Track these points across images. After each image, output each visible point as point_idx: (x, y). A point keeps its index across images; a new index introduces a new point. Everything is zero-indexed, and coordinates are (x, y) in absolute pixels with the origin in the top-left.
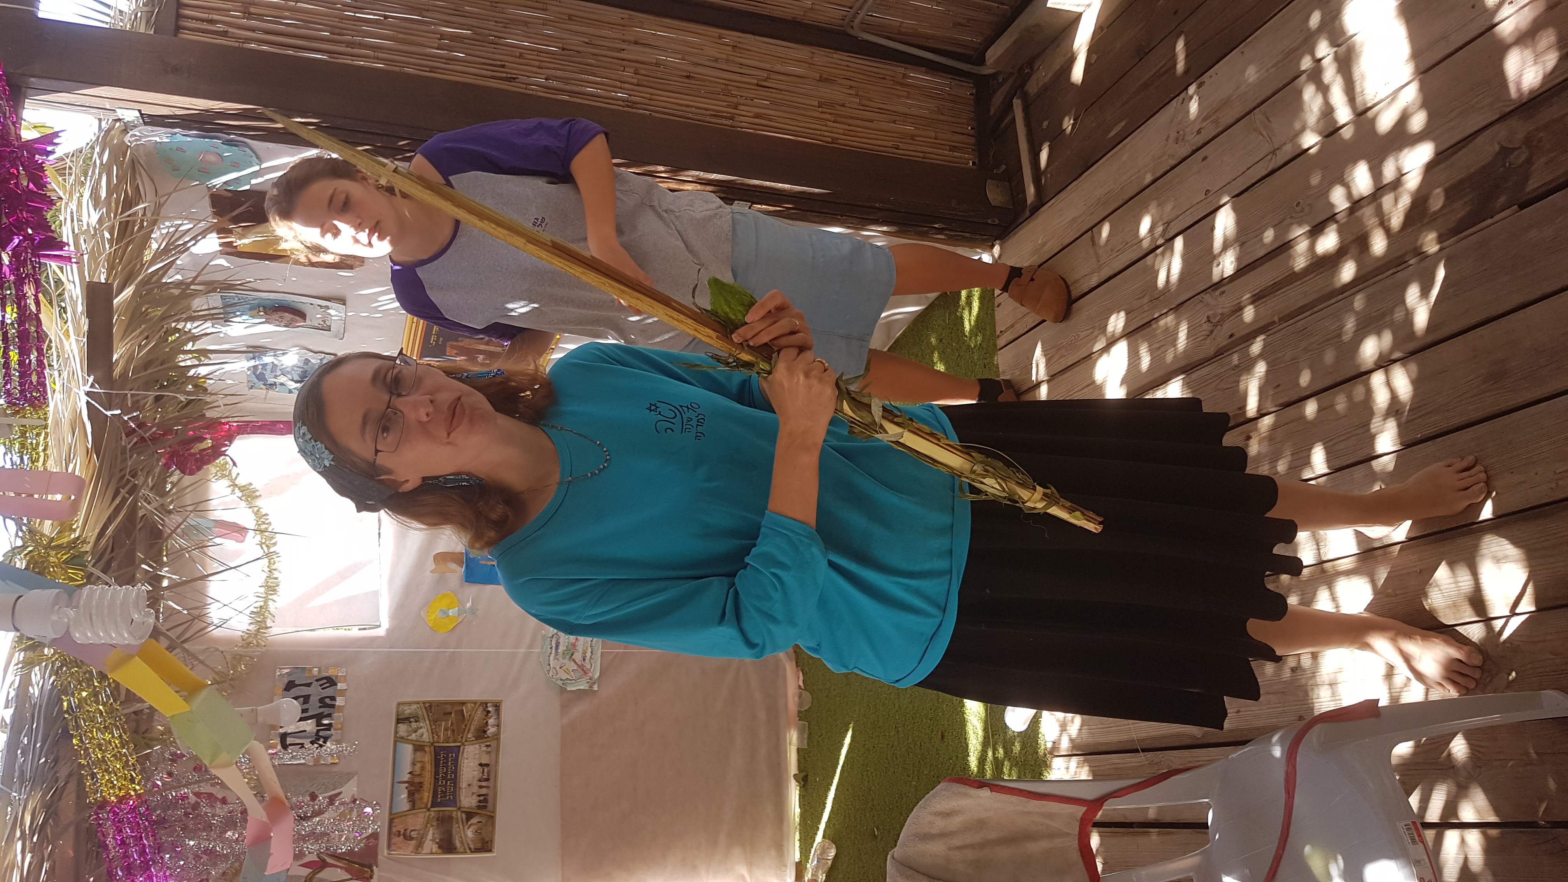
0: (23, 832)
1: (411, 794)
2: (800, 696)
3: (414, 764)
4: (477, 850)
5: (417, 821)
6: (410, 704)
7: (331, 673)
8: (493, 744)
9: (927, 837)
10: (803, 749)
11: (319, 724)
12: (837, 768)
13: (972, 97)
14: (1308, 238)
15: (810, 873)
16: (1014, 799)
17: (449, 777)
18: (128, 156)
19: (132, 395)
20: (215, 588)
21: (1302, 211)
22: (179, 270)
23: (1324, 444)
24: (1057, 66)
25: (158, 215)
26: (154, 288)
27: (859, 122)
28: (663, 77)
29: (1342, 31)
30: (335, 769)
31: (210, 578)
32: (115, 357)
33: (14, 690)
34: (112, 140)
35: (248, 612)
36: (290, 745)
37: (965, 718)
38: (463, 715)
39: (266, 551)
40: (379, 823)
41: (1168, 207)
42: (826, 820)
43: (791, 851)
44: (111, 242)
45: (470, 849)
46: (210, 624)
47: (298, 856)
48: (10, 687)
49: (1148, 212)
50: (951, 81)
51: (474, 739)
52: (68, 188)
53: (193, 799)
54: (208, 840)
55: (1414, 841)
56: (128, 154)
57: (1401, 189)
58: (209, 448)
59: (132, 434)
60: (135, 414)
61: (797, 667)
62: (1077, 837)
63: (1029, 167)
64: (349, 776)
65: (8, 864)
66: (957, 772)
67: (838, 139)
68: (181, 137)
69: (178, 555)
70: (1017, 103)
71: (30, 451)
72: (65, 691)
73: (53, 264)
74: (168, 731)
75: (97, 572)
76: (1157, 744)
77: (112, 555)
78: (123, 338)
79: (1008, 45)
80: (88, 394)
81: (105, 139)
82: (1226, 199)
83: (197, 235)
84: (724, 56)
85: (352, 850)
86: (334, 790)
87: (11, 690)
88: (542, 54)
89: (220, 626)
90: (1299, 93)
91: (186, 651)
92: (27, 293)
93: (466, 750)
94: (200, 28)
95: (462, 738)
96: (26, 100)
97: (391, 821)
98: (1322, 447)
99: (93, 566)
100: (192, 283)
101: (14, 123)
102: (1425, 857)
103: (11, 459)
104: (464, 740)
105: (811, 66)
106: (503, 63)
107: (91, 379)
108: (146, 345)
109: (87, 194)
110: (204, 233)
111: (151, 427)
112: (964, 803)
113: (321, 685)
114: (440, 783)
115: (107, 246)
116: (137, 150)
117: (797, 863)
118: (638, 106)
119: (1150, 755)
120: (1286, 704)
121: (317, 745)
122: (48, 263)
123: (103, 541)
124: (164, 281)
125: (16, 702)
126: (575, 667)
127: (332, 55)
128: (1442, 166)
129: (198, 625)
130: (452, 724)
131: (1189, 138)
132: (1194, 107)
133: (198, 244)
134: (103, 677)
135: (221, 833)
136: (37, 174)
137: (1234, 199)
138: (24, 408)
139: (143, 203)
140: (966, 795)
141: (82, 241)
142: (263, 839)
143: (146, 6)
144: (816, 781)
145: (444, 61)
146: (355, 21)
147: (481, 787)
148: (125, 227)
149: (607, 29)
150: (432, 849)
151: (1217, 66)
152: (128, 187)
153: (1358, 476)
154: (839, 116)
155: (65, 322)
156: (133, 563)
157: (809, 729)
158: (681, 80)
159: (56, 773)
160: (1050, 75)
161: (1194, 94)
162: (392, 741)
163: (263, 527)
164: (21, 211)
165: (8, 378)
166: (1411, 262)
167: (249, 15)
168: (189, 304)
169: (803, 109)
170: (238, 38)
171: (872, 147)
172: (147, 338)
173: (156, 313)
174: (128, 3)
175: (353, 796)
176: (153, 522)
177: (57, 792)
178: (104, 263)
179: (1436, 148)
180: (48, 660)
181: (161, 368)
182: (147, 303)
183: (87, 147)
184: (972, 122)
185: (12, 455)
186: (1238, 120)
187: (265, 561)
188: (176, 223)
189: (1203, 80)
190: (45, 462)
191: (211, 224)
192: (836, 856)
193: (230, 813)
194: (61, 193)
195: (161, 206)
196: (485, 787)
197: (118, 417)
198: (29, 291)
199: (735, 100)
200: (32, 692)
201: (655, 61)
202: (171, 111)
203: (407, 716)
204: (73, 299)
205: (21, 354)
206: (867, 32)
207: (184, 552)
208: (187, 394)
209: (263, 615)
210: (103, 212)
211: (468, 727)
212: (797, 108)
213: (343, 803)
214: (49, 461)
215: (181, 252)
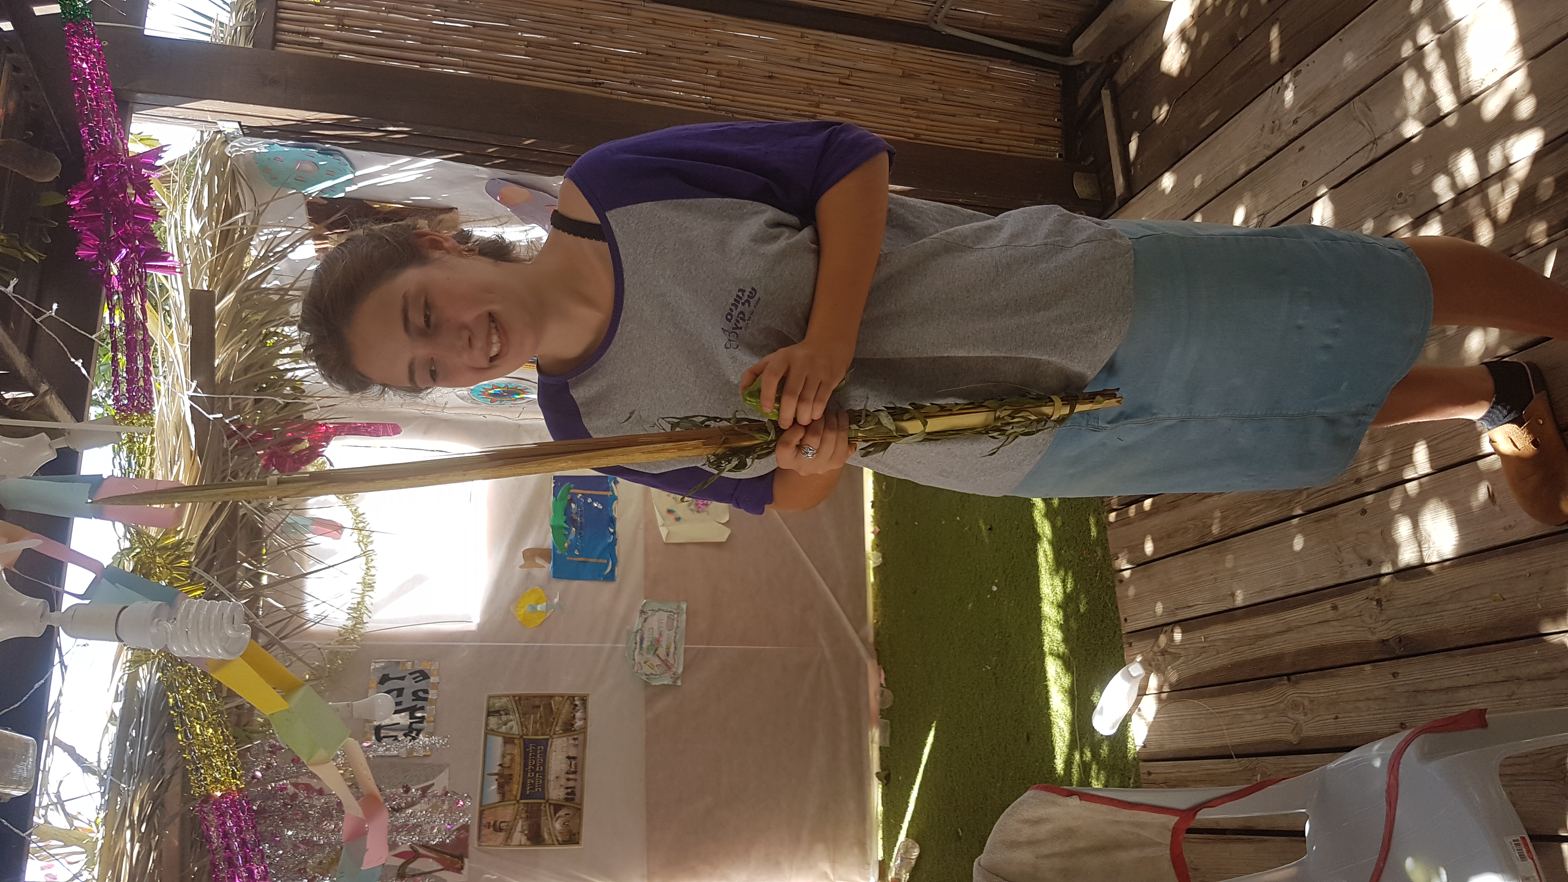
0: (132, 822)
1: (501, 786)
2: (882, 695)
3: (503, 756)
4: (565, 843)
5: (506, 813)
6: (500, 697)
7: (426, 666)
8: (581, 737)
9: (1014, 845)
10: (885, 748)
11: (412, 717)
12: (920, 767)
13: (1058, 89)
14: (1410, 231)
15: (893, 872)
16: (1104, 808)
17: (538, 769)
18: (228, 167)
19: (233, 398)
20: (311, 585)
21: (1406, 200)
22: (278, 276)
23: (1427, 443)
24: (1146, 56)
25: (257, 224)
26: (253, 295)
27: (942, 117)
28: (745, 77)
29: (1445, 16)
30: (427, 761)
31: (307, 576)
32: (217, 362)
33: (123, 684)
34: (214, 151)
35: (345, 608)
36: (385, 737)
37: (1051, 721)
38: (552, 708)
39: (363, 548)
40: (470, 816)
41: (1263, 198)
42: (909, 819)
43: (874, 848)
44: (212, 250)
45: (558, 840)
46: (308, 620)
47: (393, 845)
48: (119, 682)
49: (1242, 203)
50: (1037, 72)
51: (561, 732)
52: (172, 198)
53: (291, 789)
54: (306, 830)
55: (1522, 857)
56: (229, 164)
57: (1508, 179)
58: (307, 449)
59: (233, 436)
60: (236, 417)
61: (879, 664)
62: (1169, 847)
63: (1118, 158)
64: (440, 769)
65: (118, 853)
66: (1044, 774)
67: (920, 135)
68: (281, 148)
69: (277, 554)
70: (1106, 94)
71: (137, 455)
72: (171, 688)
73: (160, 274)
74: (267, 723)
75: (200, 572)
76: (1252, 750)
77: (214, 555)
78: (224, 344)
79: (1095, 35)
80: (191, 398)
81: (206, 149)
82: (1323, 190)
83: (297, 241)
84: (807, 56)
85: (444, 842)
86: (426, 781)
87: (120, 684)
88: (626, 59)
89: (318, 622)
90: (1400, 79)
91: (283, 647)
92: (134, 302)
93: (554, 743)
94: (296, 41)
95: (550, 731)
96: (133, 115)
97: (481, 813)
98: (1425, 446)
99: (196, 566)
100: (290, 289)
101: (122, 140)
102: (1535, 874)
103: (120, 463)
104: (552, 734)
105: (894, 62)
106: (589, 69)
107: (194, 384)
108: (246, 349)
109: (189, 205)
110: (301, 240)
111: (252, 430)
112: (1052, 811)
113: (414, 679)
114: (529, 775)
115: (209, 254)
116: (238, 160)
117: (880, 862)
118: (721, 107)
119: (1244, 760)
120: (1387, 711)
121: (410, 738)
122: (154, 273)
123: (206, 541)
124: (263, 286)
125: (125, 696)
126: (659, 662)
127: (423, 64)
128: (1554, 154)
129: (297, 622)
130: (541, 717)
131: (1285, 128)
132: (1289, 95)
133: (297, 250)
134: (205, 674)
135: (318, 823)
136: (144, 188)
137: (1332, 190)
138: (131, 415)
139: (243, 212)
140: (1054, 803)
141: (185, 249)
142: (359, 834)
143: (246, 20)
144: (899, 781)
145: (532, 67)
146: (444, 30)
147: (568, 780)
148: (226, 235)
149: (691, 32)
150: (521, 841)
151: (1314, 54)
152: (229, 197)
153: (1464, 476)
154: (922, 111)
155: (170, 326)
156: (235, 563)
157: (892, 727)
158: (762, 80)
159: (162, 765)
160: (1140, 64)
161: (1289, 82)
162: (483, 733)
163: (361, 525)
164: (128, 223)
165: (116, 384)
166: (1520, 255)
167: (342, 27)
168: (287, 310)
169: (886, 105)
170: (330, 49)
171: (955, 142)
172: (247, 343)
173: (256, 317)
174: (229, 15)
175: (445, 787)
176: (253, 521)
177: (164, 784)
178: (206, 271)
179: (1546, 136)
180: (154, 658)
181: (260, 371)
182: (247, 309)
183: (190, 156)
184: (1058, 114)
185: (121, 459)
186: (1337, 109)
187: (363, 559)
188: (274, 230)
189: (1299, 69)
190: (151, 465)
191: (307, 231)
192: (920, 857)
193: (326, 804)
194: (165, 203)
195: (260, 214)
196: (572, 779)
197: (220, 420)
198: (136, 301)
199: (817, 99)
200: (140, 686)
201: (737, 62)
202: (268, 122)
203: (497, 709)
204: (177, 307)
205: (129, 361)
206: (950, 26)
207: (284, 551)
208: (285, 396)
209: (360, 611)
210: (205, 222)
211: (556, 720)
212: (880, 104)
213: (435, 796)
214: (156, 463)
215: (279, 259)
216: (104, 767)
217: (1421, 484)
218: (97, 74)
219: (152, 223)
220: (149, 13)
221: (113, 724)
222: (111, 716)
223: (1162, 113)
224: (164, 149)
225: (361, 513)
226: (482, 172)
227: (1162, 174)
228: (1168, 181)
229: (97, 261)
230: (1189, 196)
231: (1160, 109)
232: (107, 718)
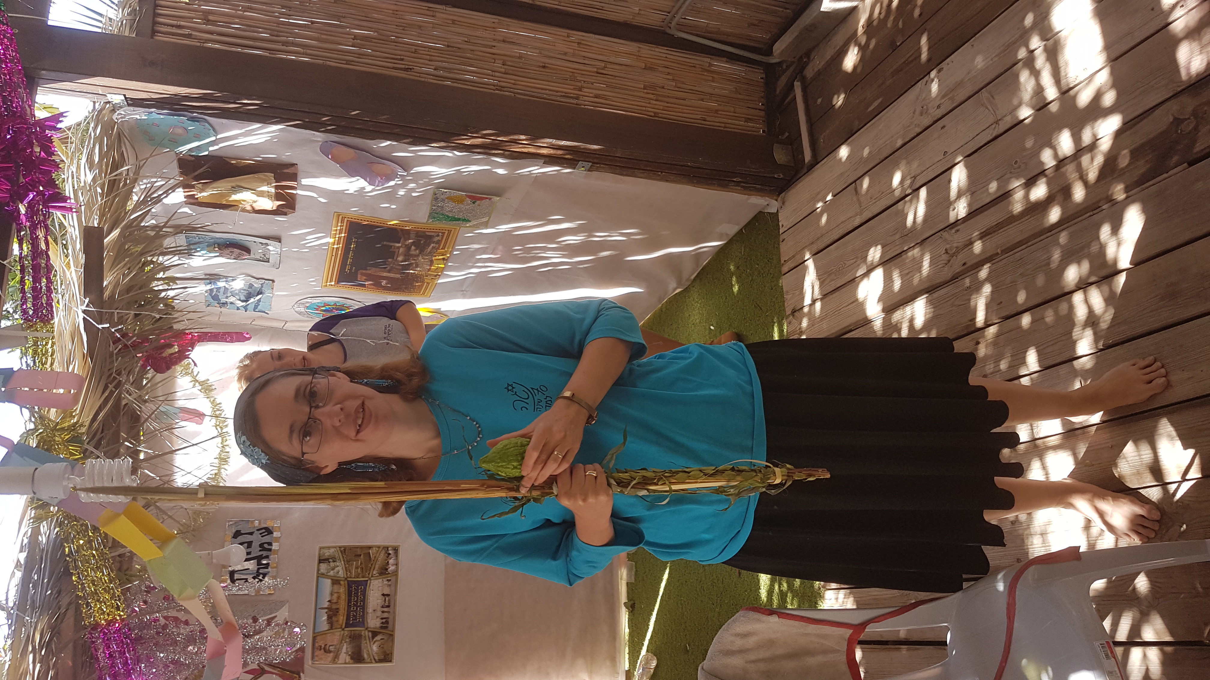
0: (34, 648)
1: (329, 617)
3: (332, 594)
4: (380, 661)
5: (334, 638)
6: (329, 548)
7: (269, 524)
8: (393, 579)
9: (729, 653)
10: (631, 583)
11: (259, 564)
12: (657, 597)
13: (762, 80)
14: (1024, 189)
16: (797, 623)
17: (359, 604)
18: (115, 130)
19: (117, 313)
21: (1019, 168)
22: (154, 217)
23: (1036, 348)
24: (828, 56)
25: (138, 175)
26: (134, 231)
27: (675, 100)
28: (523, 67)
29: (1050, 28)
30: (272, 598)
31: (177, 452)
32: (105, 283)
33: (27, 538)
34: (104, 117)
35: (206, 478)
36: (237, 580)
38: (370, 556)
39: (220, 432)
40: (305, 640)
41: (915, 165)
42: (649, 638)
43: (622, 662)
44: (102, 195)
45: (375, 659)
47: (244, 664)
48: (24, 536)
49: (899, 169)
50: (747, 68)
51: (378, 575)
52: (70, 155)
53: (162, 621)
54: (174, 653)
55: (1107, 657)
56: (116, 128)
57: (1096, 151)
58: (176, 353)
59: (117, 342)
60: (120, 327)
62: (845, 653)
63: (807, 134)
64: (282, 604)
65: (22, 672)
66: (751, 601)
67: (658, 113)
68: (156, 115)
69: (152, 435)
70: (797, 85)
71: (40, 356)
72: (66, 540)
73: (58, 213)
74: (144, 569)
75: (91, 448)
77: (102, 435)
78: (111, 269)
79: (790, 40)
80: (84, 312)
81: (98, 116)
82: (960, 158)
83: (168, 190)
84: (572, 51)
85: (285, 660)
86: (271, 614)
87: (25, 538)
88: (431, 50)
90: (1017, 76)
91: (158, 508)
92: (39, 235)
93: (372, 584)
94: (170, 32)
95: (369, 574)
96: (39, 88)
97: (314, 638)
98: (1035, 350)
99: (88, 444)
100: (164, 226)
101: (30, 106)
102: (1117, 669)
103: (26, 362)
104: (370, 576)
105: (639, 58)
106: (402, 57)
107: (87, 301)
108: (128, 274)
109: (84, 159)
110: (173, 189)
111: (132, 337)
112: (758, 626)
113: (261, 534)
114: (352, 609)
115: (99, 199)
116: (122, 126)
117: (626, 671)
118: (505, 89)
121: (258, 580)
122: (54, 212)
123: (96, 425)
124: (142, 224)
125: (29, 547)
127: (271, 52)
128: (1128, 133)
130: (361, 563)
131: (931, 111)
132: (935, 87)
133: (169, 196)
134: (95, 529)
135: (184, 647)
136: (47, 145)
137: (966, 159)
138: (36, 324)
139: (126, 165)
140: (759, 620)
141: (80, 195)
142: (219, 654)
143: (130, 15)
144: (641, 608)
145: (357, 56)
146: (289, 26)
147: (383, 612)
148: (113, 184)
149: (482, 30)
150: (345, 660)
151: (952, 56)
152: (116, 154)
153: (1063, 372)
154: (659, 95)
155: (67, 256)
156: (118, 441)
157: (636, 567)
158: (538, 69)
159: (59, 602)
160: (823, 63)
161: (935, 77)
162: (315, 577)
163: (218, 413)
164: (35, 173)
165: (24, 300)
166: (1104, 207)
167: (208, 22)
168: (162, 243)
169: (634, 91)
170: (199, 39)
171: (683, 119)
172: (129, 269)
173: (136, 249)
174: (116, 12)
175: (285, 619)
176: (133, 409)
177: (60, 617)
178: (97, 212)
179: (1124, 119)
180: (53, 515)
181: (139, 291)
182: (130, 242)
183: (84, 123)
184: (762, 100)
185: (27, 359)
186: (969, 98)
187: (219, 439)
188: (152, 180)
189: (942, 67)
190: (52, 364)
191: (178, 181)
192: (657, 666)
193: (191, 632)
194: (64, 159)
195: (140, 168)
196: (386, 612)
197: (107, 329)
198: (41, 234)
199: (579, 84)
200: (41, 540)
201: (518, 55)
202: (148, 95)
203: (327, 557)
204: (73, 239)
205: (34, 281)
206: (681, 31)
207: (157, 432)
208: (160, 311)
209: (217, 480)
210: (96, 173)
211: (373, 566)
212: (627, 90)
213: (277, 625)
214: (55, 364)
215: (156, 203)
216: (11, 604)
217: (1031, 379)
218: (10, 55)
219: (54, 173)
220: (52, 10)
221: (18, 570)
222: (17, 563)
223: (839, 100)
224: (64, 115)
225: (218, 403)
226: (317, 136)
227: (839, 146)
228: (844, 152)
229: (9, 202)
230: (860, 162)
231: (838, 97)
232: (14, 566)
